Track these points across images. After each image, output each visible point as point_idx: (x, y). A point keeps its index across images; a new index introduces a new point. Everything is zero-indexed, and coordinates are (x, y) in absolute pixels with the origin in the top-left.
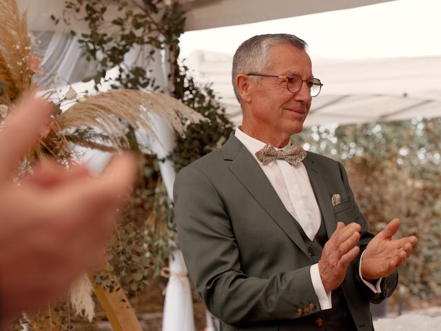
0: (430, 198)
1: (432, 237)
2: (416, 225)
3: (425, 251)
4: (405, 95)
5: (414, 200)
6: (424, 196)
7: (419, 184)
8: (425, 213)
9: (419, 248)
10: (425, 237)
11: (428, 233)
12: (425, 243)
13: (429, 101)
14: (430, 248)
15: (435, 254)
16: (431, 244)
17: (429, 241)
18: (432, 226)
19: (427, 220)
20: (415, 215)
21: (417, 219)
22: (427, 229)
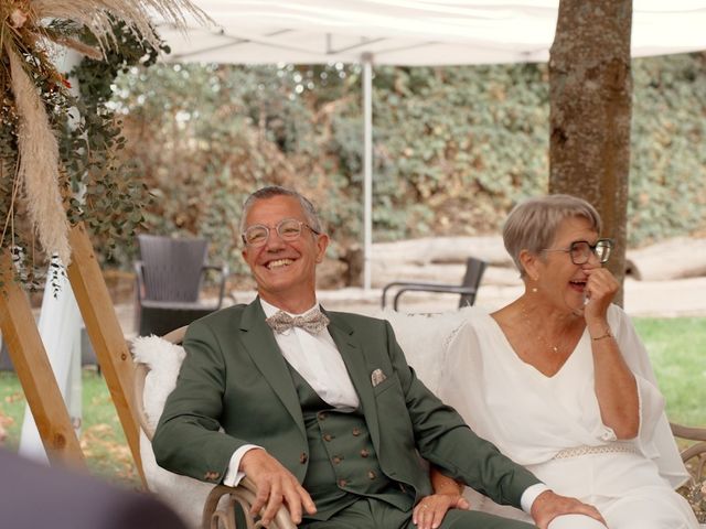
0: (216, 162)
1: (215, 212)
2: (197, 194)
3: (205, 227)
4: (222, 31)
5: (197, 164)
6: (209, 161)
7: (204, 145)
8: (209, 181)
9: (197, 224)
10: (206, 211)
11: (211, 207)
12: (206, 218)
13: (247, 41)
14: (211, 225)
15: (217, 232)
16: (212, 221)
17: (211, 216)
18: (216, 197)
19: (209, 190)
20: (195, 183)
21: (199, 188)
22: (208, 202)
